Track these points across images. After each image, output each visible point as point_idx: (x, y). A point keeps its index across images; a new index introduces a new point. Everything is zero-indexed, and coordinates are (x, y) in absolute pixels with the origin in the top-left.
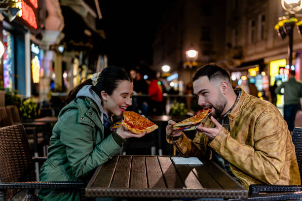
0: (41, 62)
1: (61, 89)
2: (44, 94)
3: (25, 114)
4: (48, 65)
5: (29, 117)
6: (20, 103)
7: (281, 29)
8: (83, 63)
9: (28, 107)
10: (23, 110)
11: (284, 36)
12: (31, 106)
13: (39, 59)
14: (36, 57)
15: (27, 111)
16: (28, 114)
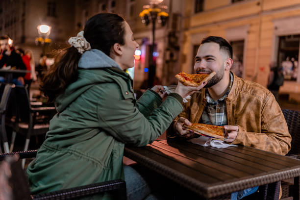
7: (146, 17)
11: (147, 23)
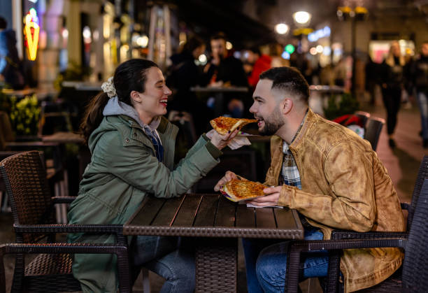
0: (42, 18)
1: (79, 71)
2: (47, 82)
3: (20, 127)
4: (54, 23)
5: (28, 130)
6: (11, 106)
8: (124, 11)
9: (24, 112)
10: (16, 119)
12: (31, 112)
13: (38, 14)
14: (33, 12)
15: (23, 121)
16: (26, 126)
